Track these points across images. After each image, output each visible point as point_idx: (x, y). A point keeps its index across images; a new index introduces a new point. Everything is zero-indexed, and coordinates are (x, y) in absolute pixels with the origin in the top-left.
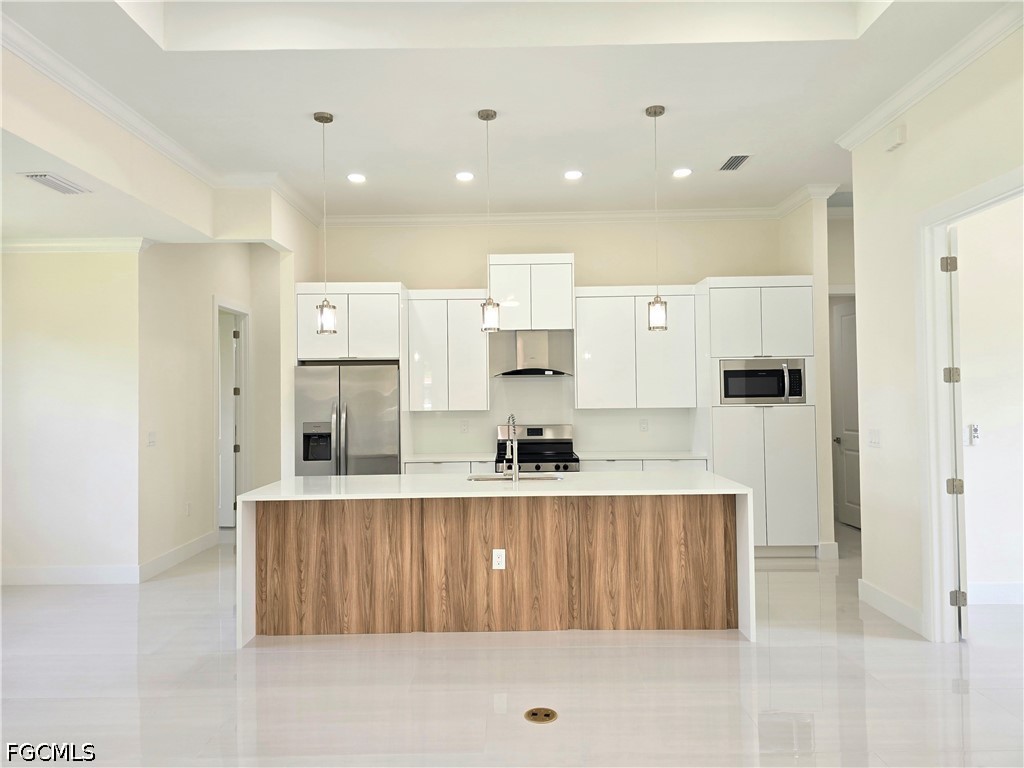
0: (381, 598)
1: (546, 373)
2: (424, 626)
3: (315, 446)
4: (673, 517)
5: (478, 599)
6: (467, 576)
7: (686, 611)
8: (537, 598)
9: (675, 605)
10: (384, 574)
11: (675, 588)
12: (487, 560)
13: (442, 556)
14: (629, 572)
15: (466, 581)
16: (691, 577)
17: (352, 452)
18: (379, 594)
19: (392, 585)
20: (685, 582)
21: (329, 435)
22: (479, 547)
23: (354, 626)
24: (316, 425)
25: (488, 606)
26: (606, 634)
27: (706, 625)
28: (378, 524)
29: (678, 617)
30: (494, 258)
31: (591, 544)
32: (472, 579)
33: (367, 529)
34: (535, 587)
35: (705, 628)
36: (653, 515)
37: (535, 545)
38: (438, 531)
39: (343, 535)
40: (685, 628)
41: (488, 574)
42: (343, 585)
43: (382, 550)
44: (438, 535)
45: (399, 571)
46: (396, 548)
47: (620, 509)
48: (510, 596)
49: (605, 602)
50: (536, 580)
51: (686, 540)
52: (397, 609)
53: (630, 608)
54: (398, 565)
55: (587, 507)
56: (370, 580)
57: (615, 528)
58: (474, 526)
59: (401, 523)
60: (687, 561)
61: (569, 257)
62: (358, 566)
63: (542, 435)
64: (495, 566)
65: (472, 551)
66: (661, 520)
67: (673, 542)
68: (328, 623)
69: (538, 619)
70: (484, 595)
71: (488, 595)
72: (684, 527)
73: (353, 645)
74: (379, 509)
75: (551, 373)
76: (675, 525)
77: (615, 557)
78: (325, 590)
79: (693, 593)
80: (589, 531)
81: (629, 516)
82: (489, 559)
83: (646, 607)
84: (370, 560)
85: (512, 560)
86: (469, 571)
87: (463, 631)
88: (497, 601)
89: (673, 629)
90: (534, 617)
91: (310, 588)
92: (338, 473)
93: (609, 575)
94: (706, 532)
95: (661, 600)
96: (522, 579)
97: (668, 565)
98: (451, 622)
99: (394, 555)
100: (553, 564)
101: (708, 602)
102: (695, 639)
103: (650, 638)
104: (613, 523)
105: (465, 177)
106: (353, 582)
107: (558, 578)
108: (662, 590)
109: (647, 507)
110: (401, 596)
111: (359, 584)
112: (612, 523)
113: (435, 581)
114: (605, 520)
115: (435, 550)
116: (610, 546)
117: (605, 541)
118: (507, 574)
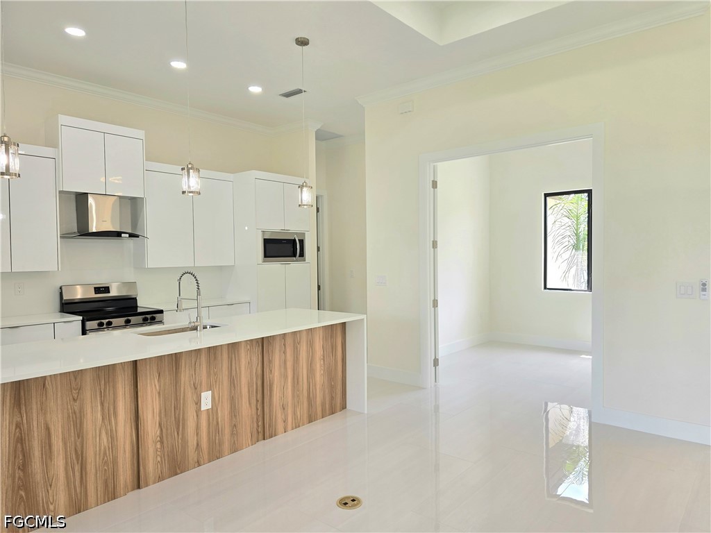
0: (93, 471)
1: (123, 235)
2: (138, 484)
4: (318, 341)
5: (189, 441)
8: (235, 425)
9: (318, 403)
10: (95, 442)
11: (318, 391)
12: (196, 404)
13: (157, 411)
14: (293, 386)
15: (178, 429)
16: (326, 380)
18: (91, 468)
19: (105, 454)
20: (323, 385)
22: (190, 394)
25: (198, 445)
26: (280, 438)
27: (333, 410)
28: (88, 394)
29: (319, 410)
31: (271, 371)
32: (184, 425)
33: (75, 400)
34: (233, 417)
35: (332, 413)
36: (307, 342)
37: (233, 382)
38: (152, 387)
39: (45, 414)
40: (323, 417)
41: (197, 416)
42: (46, 471)
43: (93, 419)
44: (152, 391)
45: (112, 437)
46: (109, 414)
47: (289, 341)
48: (215, 429)
49: (279, 414)
50: (234, 412)
52: (111, 477)
53: (294, 413)
54: (111, 430)
55: (269, 343)
56: (80, 456)
57: (285, 356)
58: (185, 376)
59: (114, 388)
60: (324, 371)
61: (140, 133)
62: (65, 444)
63: (109, 292)
64: (203, 408)
65: (184, 399)
66: (311, 344)
67: (317, 359)
69: (236, 442)
70: (195, 437)
71: (197, 434)
74: (88, 379)
75: (127, 235)
76: (318, 347)
77: (286, 377)
78: (23, 483)
79: (327, 392)
80: (270, 362)
81: (294, 345)
82: (198, 403)
83: (303, 409)
84: (80, 434)
85: (217, 398)
86: (181, 417)
87: (176, 474)
88: (205, 437)
89: (317, 420)
90: (233, 441)
93: (281, 393)
94: (333, 348)
95: (311, 402)
96: (224, 413)
97: (314, 377)
98: (166, 470)
99: (107, 422)
100: (247, 394)
101: (334, 395)
103: (305, 430)
106: (59, 463)
107: (250, 404)
108: (311, 395)
109: (304, 338)
110: (115, 462)
111: (66, 463)
112: (284, 352)
113: (150, 437)
114: (280, 351)
115: (150, 407)
116: (283, 370)
117: (280, 366)
118: (212, 412)
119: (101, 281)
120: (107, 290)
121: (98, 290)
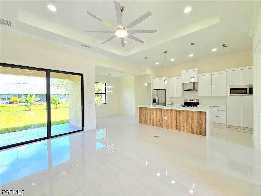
2: (157, 126)
3: (154, 101)
6: (162, 120)
7: (197, 131)
8: (172, 125)
9: (195, 130)
10: (152, 118)
11: (195, 127)
14: (186, 123)
16: (198, 126)
17: (159, 103)
18: (151, 121)
19: (153, 120)
20: (197, 126)
21: (156, 100)
22: (164, 116)
23: (149, 124)
24: (154, 98)
26: (182, 132)
27: (201, 134)
28: (151, 111)
29: (195, 132)
30: (182, 71)
31: (180, 118)
35: (201, 135)
36: (191, 114)
37: (171, 117)
38: (158, 113)
40: (197, 134)
41: (165, 120)
42: (147, 118)
43: (152, 114)
45: (154, 118)
47: (185, 113)
48: (168, 124)
49: (182, 127)
50: (171, 122)
51: (197, 119)
52: (153, 123)
53: (187, 129)
55: (179, 112)
56: (150, 118)
58: (163, 113)
60: (197, 123)
61: (197, 69)
62: (149, 116)
66: (192, 115)
67: (195, 119)
68: (146, 123)
70: (164, 123)
72: (197, 117)
73: (148, 126)
76: (195, 116)
77: (184, 120)
78: (146, 119)
79: (198, 129)
80: (180, 116)
82: (165, 118)
83: (190, 129)
85: (168, 118)
88: (166, 124)
89: (194, 134)
90: (171, 127)
91: (144, 118)
92: (157, 105)
93: (183, 123)
94: (201, 118)
95: (192, 129)
96: (169, 121)
97: (194, 123)
98: (160, 126)
99: (153, 116)
100: (174, 120)
101: (201, 130)
102: (198, 137)
103: (190, 134)
104: (184, 115)
105: (172, 60)
107: (175, 122)
108: (192, 127)
109: (190, 113)
113: (158, 120)
114: (183, 114)
115: (158, 115)
116: (183, 118)
117: (183, 117)
118: (167, 120)
119: (191, 99)
120: (192, 101)
121: (190, 101)
